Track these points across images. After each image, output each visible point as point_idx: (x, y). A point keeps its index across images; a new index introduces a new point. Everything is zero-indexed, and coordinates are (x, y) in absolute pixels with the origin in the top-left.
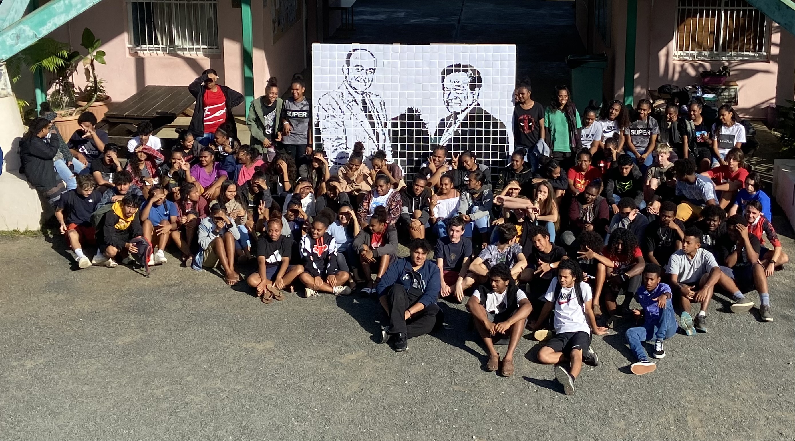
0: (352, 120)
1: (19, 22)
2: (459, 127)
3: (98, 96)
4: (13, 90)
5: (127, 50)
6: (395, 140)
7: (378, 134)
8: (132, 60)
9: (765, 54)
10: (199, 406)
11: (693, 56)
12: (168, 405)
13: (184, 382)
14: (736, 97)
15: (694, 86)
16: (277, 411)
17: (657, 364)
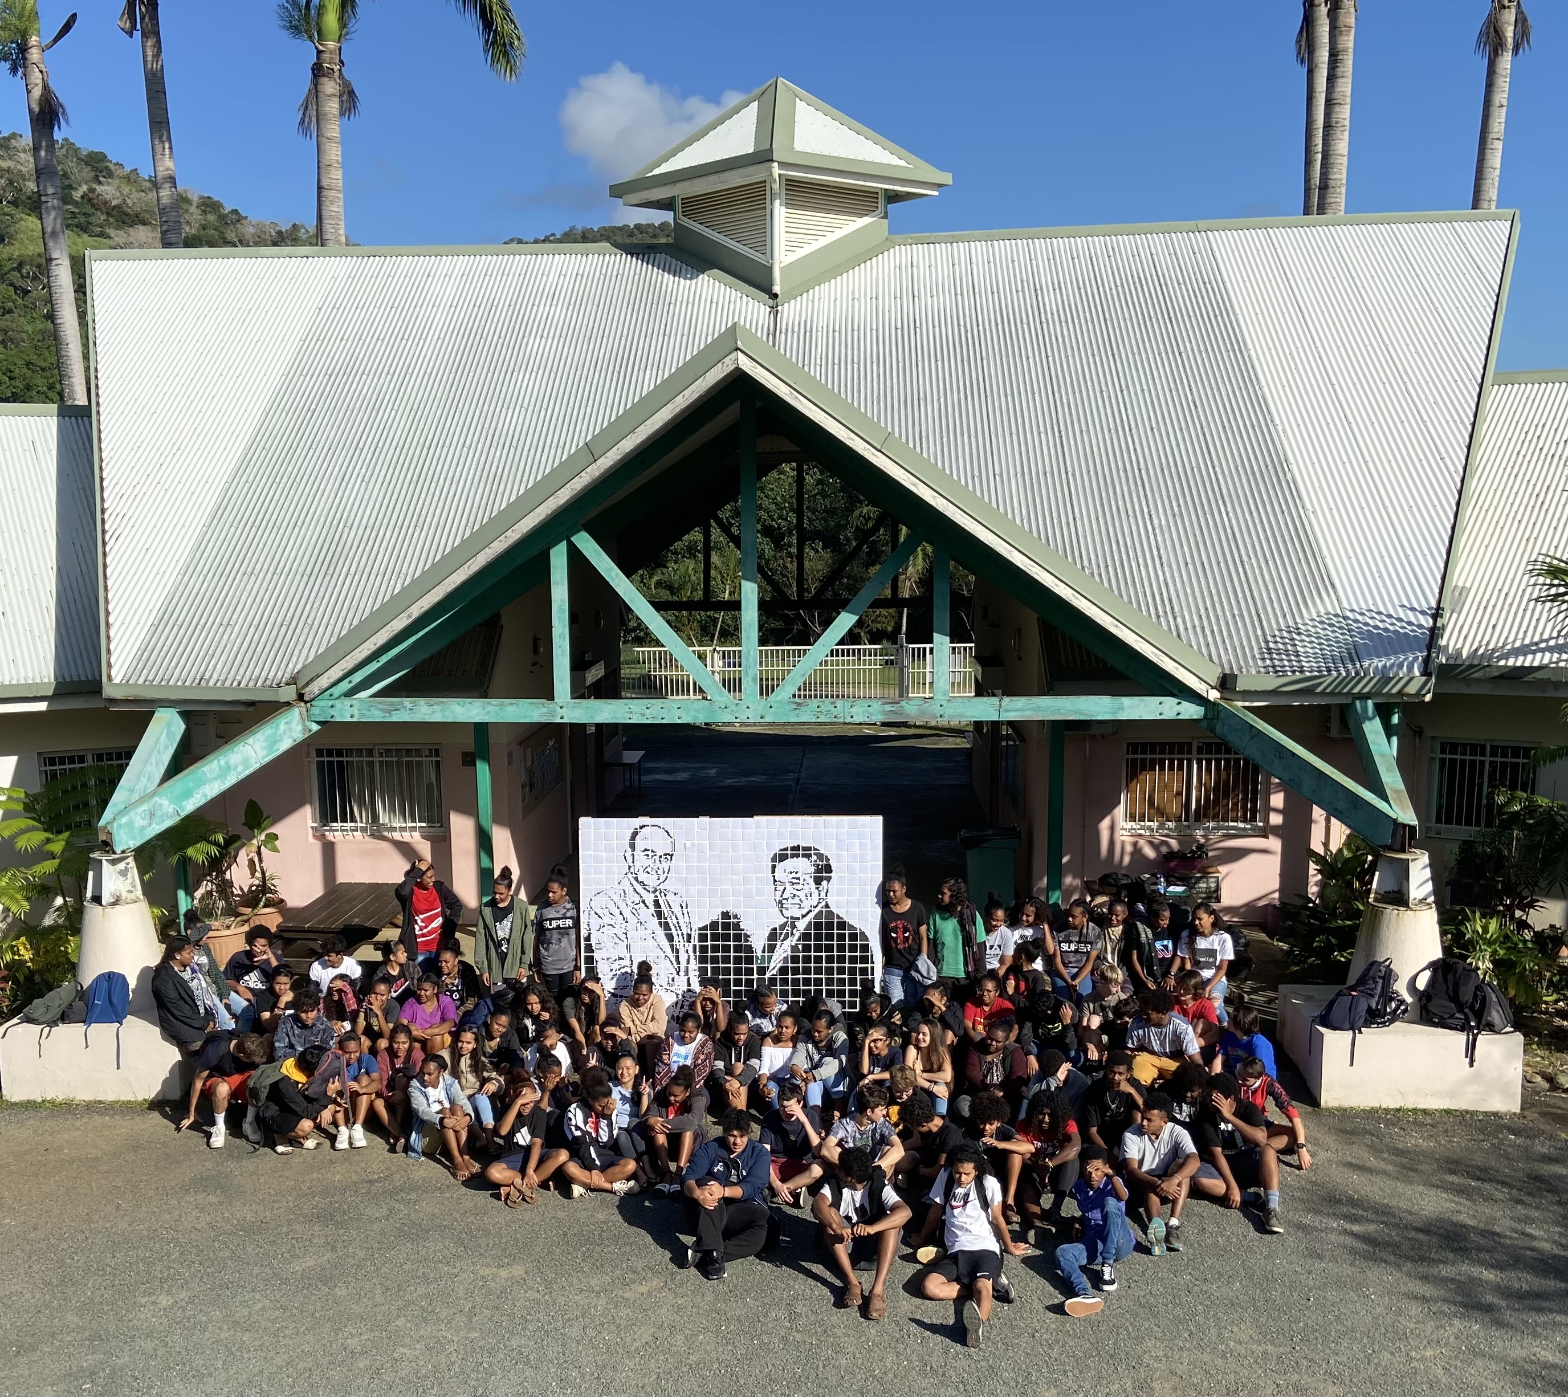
0: (639, 931)
1: (154, 793)
2: (799, 940)
3: (267, 899)
4: (145, 893)
5: (310, 831)
6: (703, 960)
7: (677, 951)
8: (317, 845)
9: (1261, 824)
10: (414, 1364)
11: (1151, 830)
12: (368, 1362)
13: (391, 1327)
14: (1218, 889)
15: (1154, 875)
16: (529, 1372)
17: (1106, 1300)
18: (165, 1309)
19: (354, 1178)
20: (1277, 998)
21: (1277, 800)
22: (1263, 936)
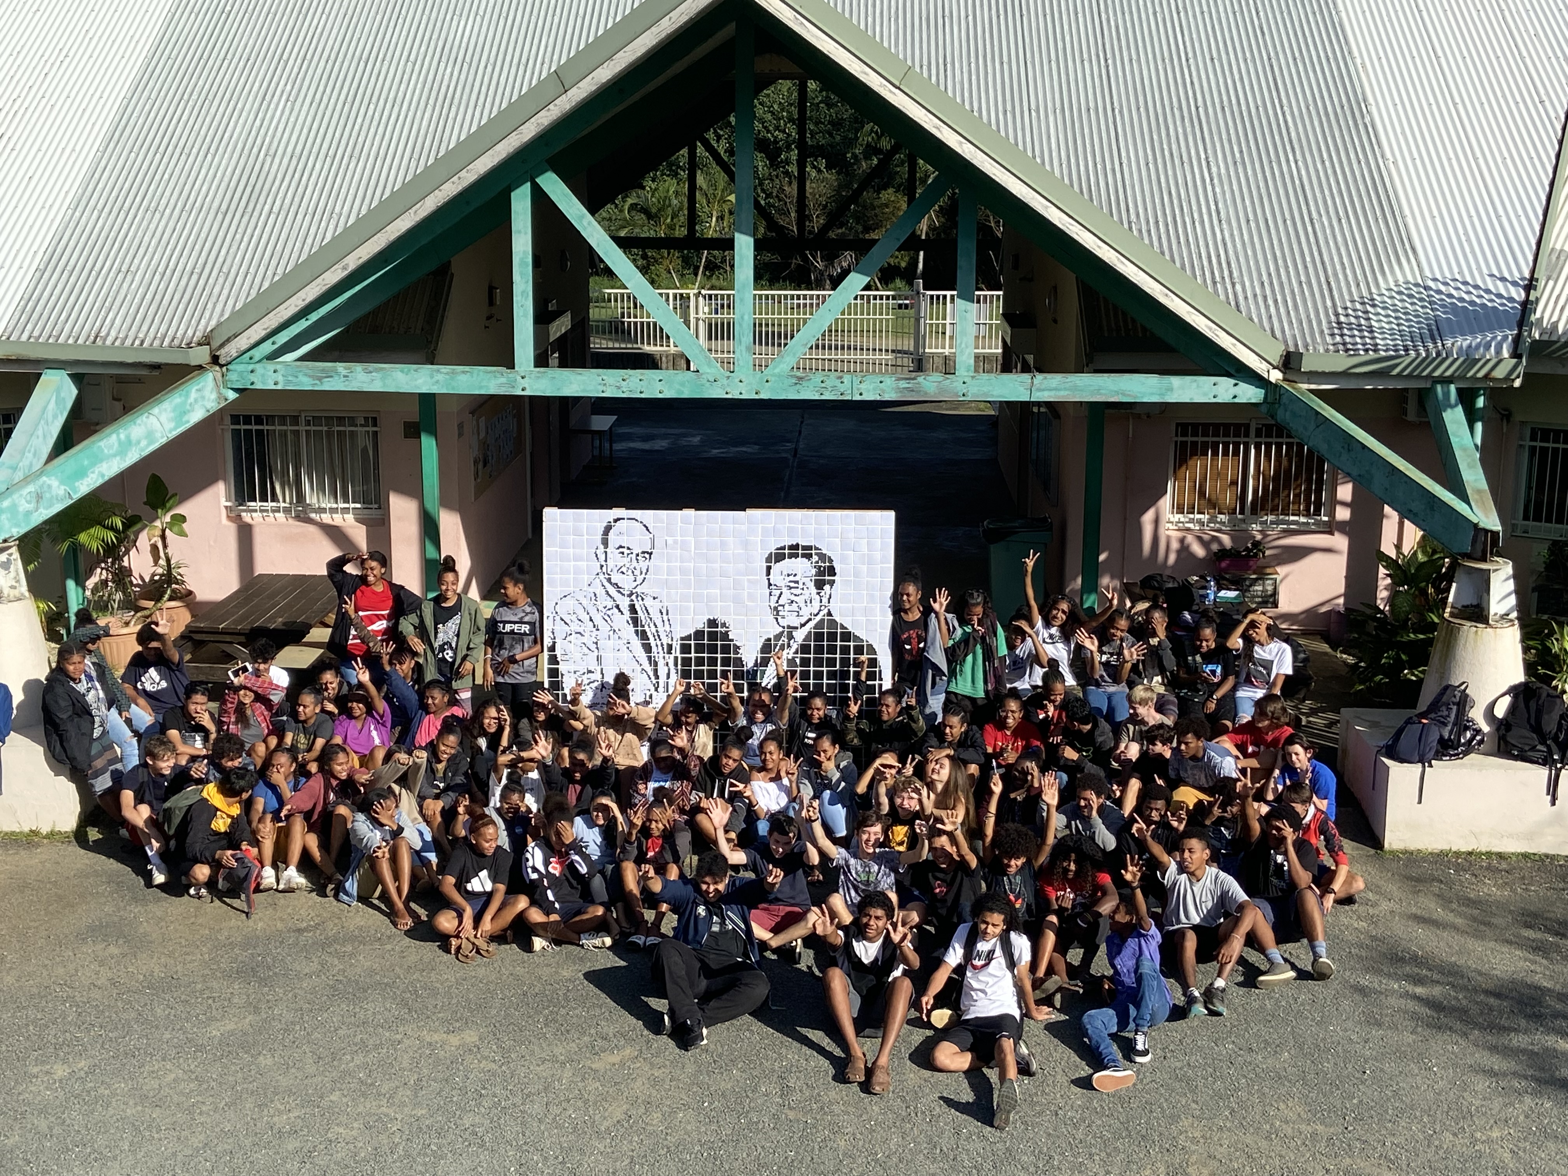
0: (612, 641)
1: (41, 473)
2: (796, 652)
3: (173, 591)
4: (31, 589)
5: (224, 511)
7: (656, 664)
8: (231, 530)
9: (1326, 519)
10: (351, 1146)
11: (1200, 522)
12: (298, 1144)
13: (324, 1103)
14: (1275, 593)
15: (1203, 577)
16: (484, 1156)
17: (1138, 1073)
18: (61, 1081)
19: (280, 925)
20: (1338, 721)
21: (1345, 492)
22: (1325, 647)
